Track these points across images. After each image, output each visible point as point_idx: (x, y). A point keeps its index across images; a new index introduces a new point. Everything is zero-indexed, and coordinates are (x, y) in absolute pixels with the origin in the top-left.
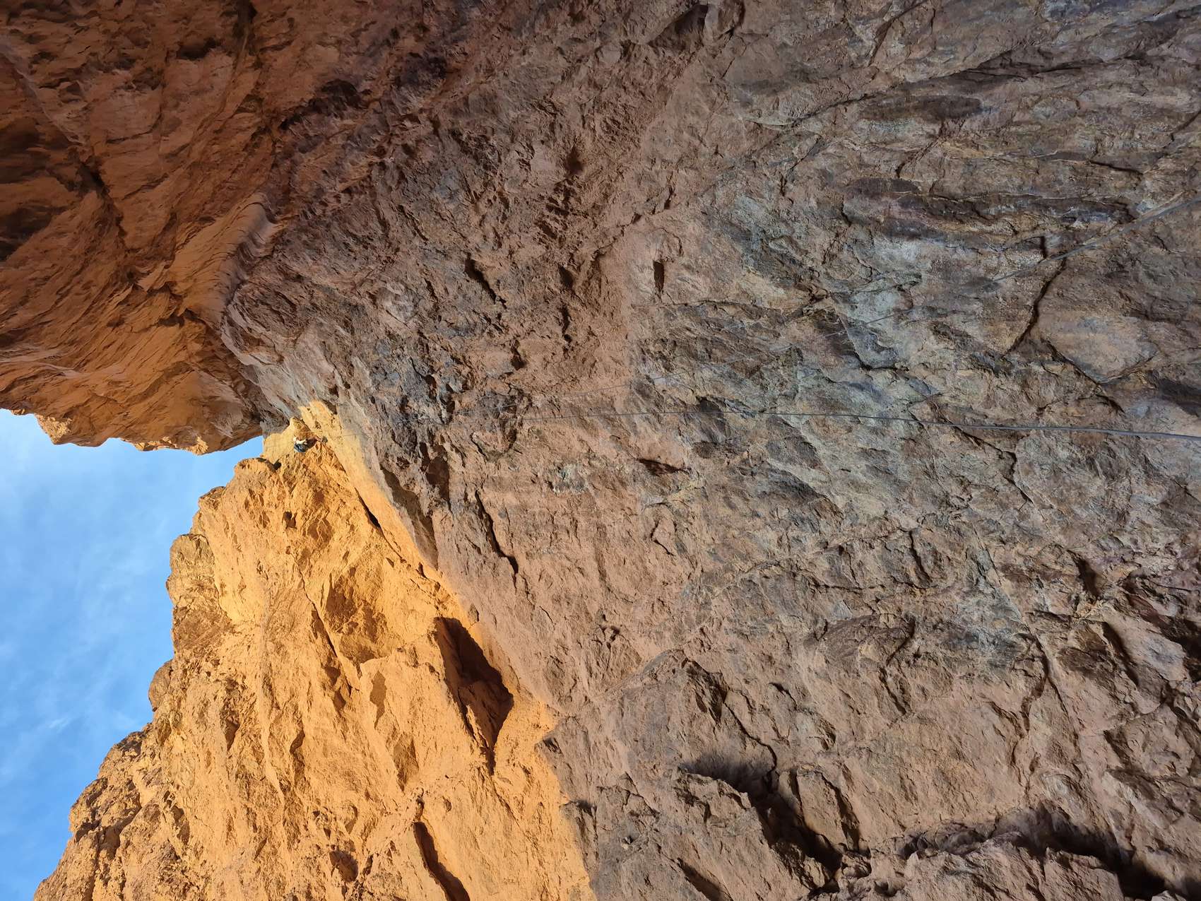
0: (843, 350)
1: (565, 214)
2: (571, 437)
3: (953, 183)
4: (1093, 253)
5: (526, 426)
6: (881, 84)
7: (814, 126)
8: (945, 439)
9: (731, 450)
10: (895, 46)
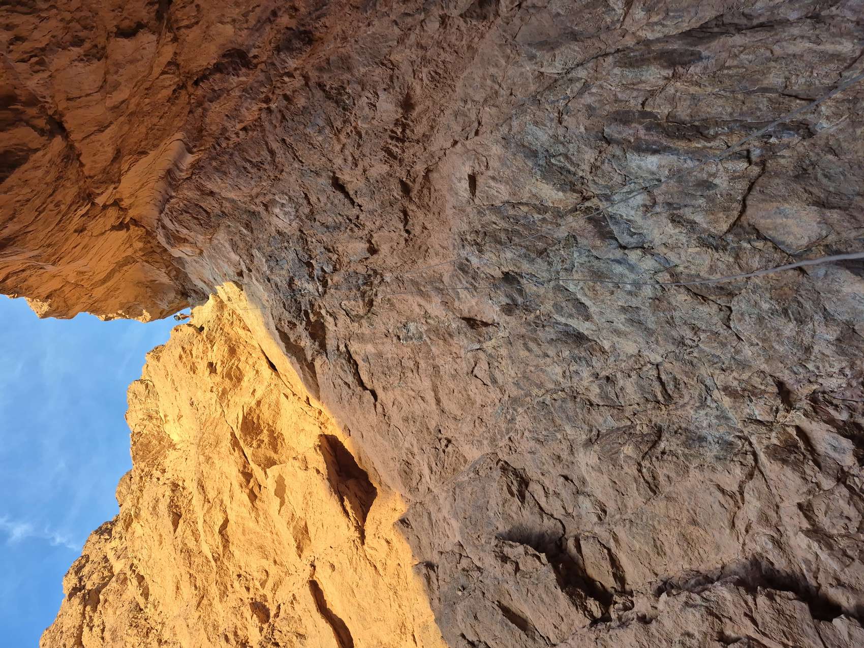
0: (606, 235)
1: (403, 141)
2: (412, 303)
3: (683, 112)
4: (785, 160)
5: (380, 296)
6: (629, 41)
7: (582, 73)
8: (681, 298)
9: (527, 309)
10: (639, 13)
